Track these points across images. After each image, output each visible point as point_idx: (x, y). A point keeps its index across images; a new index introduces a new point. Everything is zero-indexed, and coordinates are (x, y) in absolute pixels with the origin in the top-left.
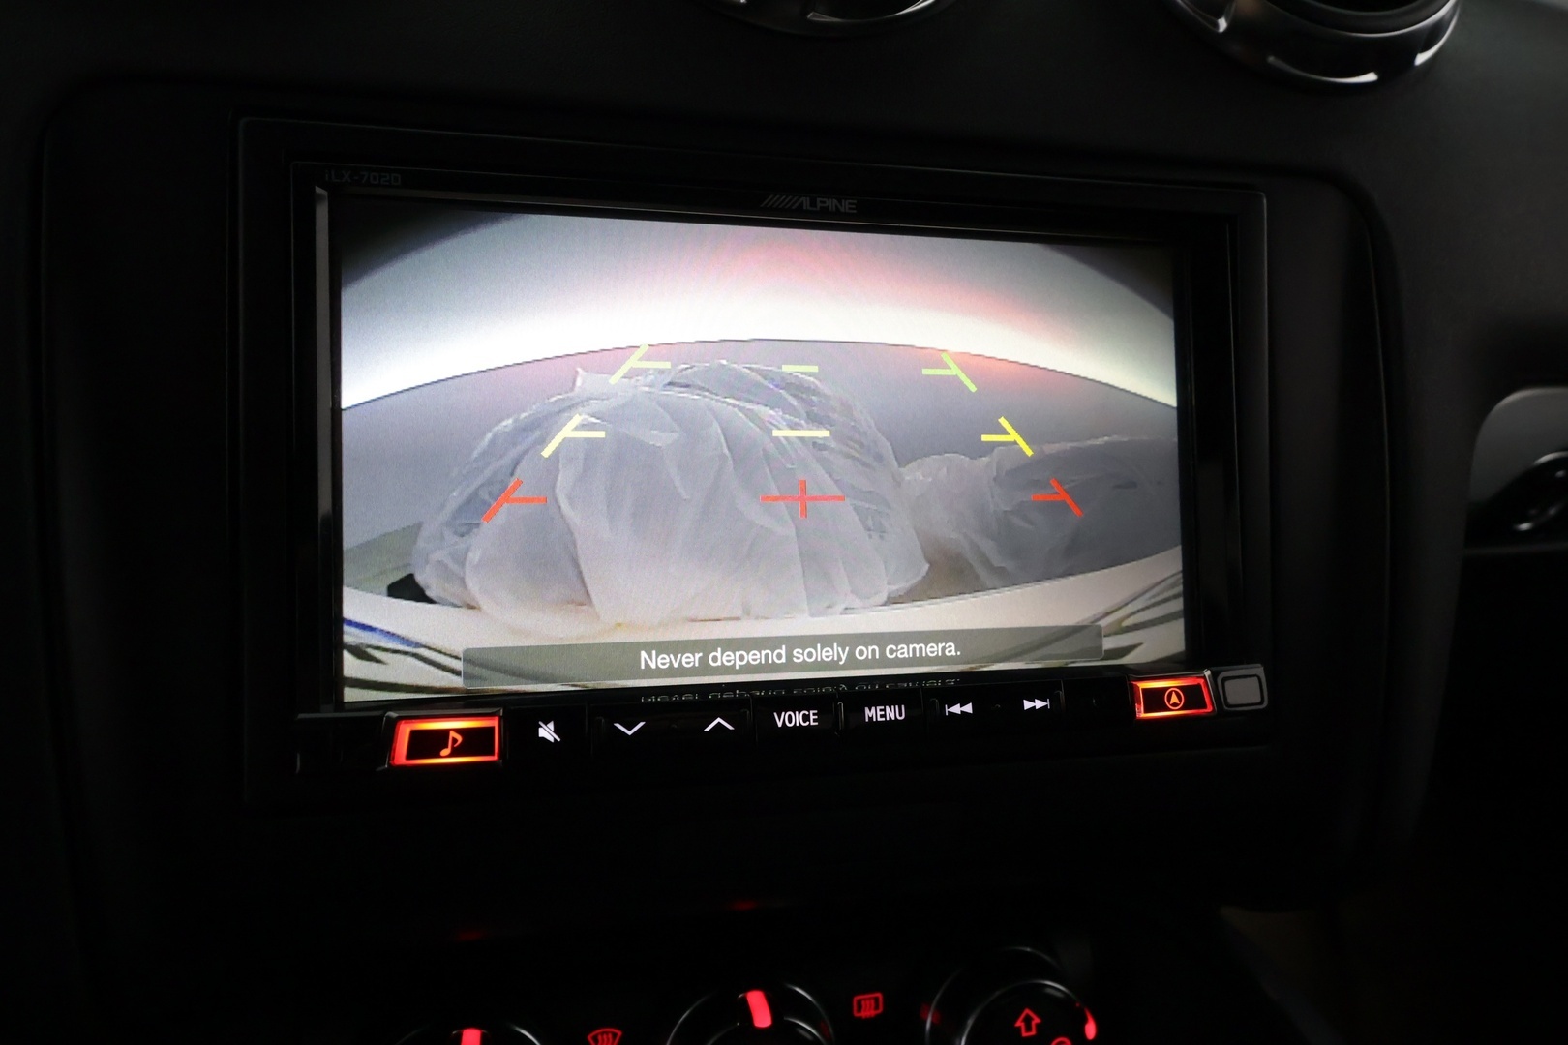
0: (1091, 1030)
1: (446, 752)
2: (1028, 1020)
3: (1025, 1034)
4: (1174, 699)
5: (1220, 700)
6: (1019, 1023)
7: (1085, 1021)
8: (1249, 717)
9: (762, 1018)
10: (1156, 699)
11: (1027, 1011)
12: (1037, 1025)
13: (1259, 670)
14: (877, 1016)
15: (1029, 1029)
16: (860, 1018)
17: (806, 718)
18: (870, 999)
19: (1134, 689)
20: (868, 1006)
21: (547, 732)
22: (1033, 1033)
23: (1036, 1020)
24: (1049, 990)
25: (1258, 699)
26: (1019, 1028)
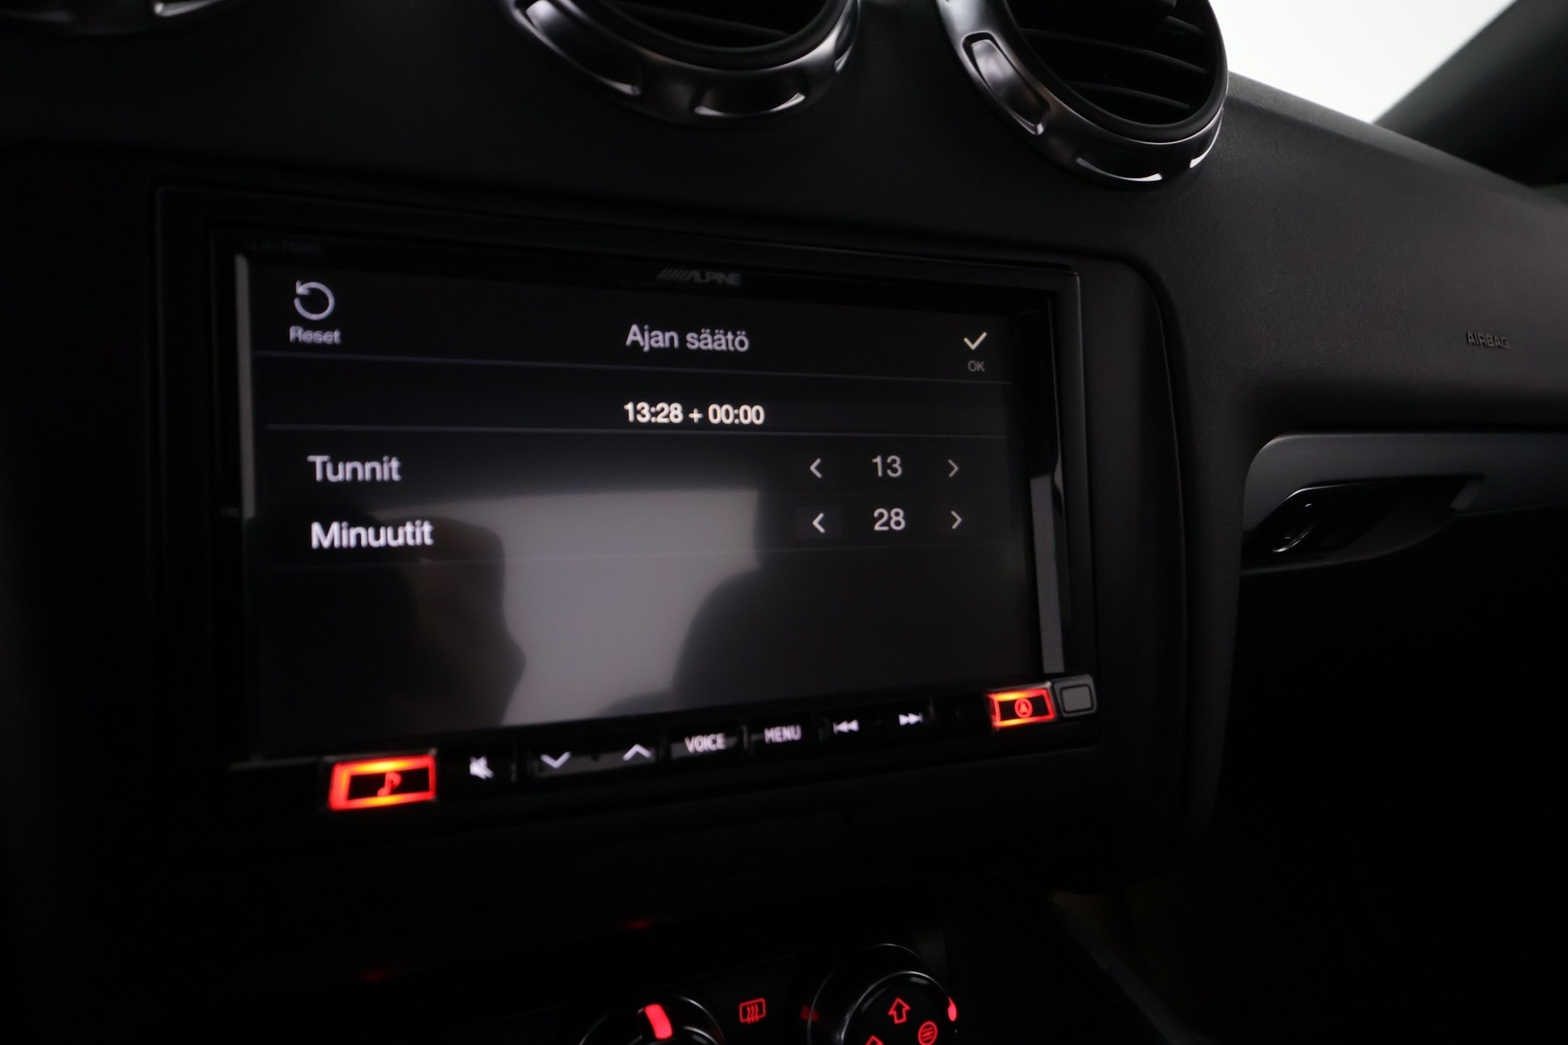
0: (952, 1013)
1: (384, 790)
2: (899, 1008)
3: (896, 1021)
4: (1024, 708)
5: (1058, 708)
6: (892, 1012)
7: (948, 1005)
8: (1083, 719)
9: (663, 1029)
10: (1008, 710)
11: (899, 1000)
12: (907, 1012)
13: (1088, 680)
14: (761, 1020)
15: (900, 1016)
16: (746, 1023)
17: (715, 742)
18: (754, 1005)
19: (990, 701)
20: (752, 1012)
21: (479, 768)
22: (904, 1019)
23: (907, 1007)
24: (914, 979)
25: (1089, 705)
26: (892, 1016)
